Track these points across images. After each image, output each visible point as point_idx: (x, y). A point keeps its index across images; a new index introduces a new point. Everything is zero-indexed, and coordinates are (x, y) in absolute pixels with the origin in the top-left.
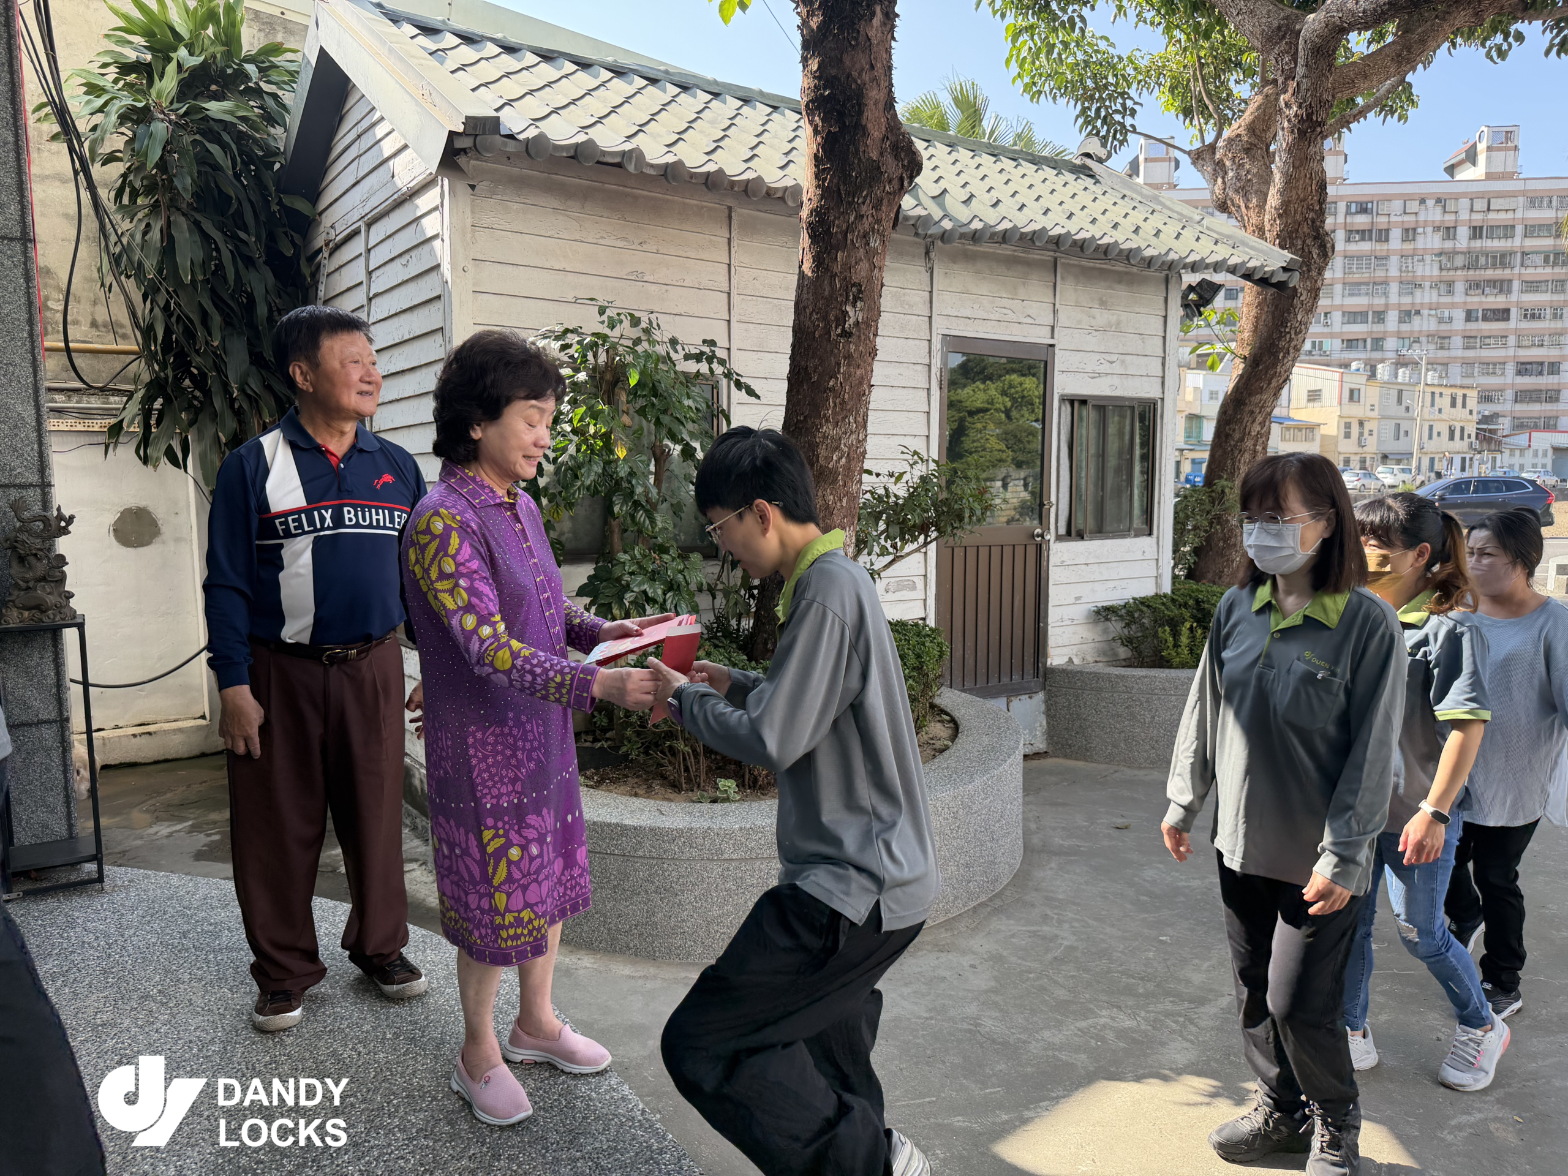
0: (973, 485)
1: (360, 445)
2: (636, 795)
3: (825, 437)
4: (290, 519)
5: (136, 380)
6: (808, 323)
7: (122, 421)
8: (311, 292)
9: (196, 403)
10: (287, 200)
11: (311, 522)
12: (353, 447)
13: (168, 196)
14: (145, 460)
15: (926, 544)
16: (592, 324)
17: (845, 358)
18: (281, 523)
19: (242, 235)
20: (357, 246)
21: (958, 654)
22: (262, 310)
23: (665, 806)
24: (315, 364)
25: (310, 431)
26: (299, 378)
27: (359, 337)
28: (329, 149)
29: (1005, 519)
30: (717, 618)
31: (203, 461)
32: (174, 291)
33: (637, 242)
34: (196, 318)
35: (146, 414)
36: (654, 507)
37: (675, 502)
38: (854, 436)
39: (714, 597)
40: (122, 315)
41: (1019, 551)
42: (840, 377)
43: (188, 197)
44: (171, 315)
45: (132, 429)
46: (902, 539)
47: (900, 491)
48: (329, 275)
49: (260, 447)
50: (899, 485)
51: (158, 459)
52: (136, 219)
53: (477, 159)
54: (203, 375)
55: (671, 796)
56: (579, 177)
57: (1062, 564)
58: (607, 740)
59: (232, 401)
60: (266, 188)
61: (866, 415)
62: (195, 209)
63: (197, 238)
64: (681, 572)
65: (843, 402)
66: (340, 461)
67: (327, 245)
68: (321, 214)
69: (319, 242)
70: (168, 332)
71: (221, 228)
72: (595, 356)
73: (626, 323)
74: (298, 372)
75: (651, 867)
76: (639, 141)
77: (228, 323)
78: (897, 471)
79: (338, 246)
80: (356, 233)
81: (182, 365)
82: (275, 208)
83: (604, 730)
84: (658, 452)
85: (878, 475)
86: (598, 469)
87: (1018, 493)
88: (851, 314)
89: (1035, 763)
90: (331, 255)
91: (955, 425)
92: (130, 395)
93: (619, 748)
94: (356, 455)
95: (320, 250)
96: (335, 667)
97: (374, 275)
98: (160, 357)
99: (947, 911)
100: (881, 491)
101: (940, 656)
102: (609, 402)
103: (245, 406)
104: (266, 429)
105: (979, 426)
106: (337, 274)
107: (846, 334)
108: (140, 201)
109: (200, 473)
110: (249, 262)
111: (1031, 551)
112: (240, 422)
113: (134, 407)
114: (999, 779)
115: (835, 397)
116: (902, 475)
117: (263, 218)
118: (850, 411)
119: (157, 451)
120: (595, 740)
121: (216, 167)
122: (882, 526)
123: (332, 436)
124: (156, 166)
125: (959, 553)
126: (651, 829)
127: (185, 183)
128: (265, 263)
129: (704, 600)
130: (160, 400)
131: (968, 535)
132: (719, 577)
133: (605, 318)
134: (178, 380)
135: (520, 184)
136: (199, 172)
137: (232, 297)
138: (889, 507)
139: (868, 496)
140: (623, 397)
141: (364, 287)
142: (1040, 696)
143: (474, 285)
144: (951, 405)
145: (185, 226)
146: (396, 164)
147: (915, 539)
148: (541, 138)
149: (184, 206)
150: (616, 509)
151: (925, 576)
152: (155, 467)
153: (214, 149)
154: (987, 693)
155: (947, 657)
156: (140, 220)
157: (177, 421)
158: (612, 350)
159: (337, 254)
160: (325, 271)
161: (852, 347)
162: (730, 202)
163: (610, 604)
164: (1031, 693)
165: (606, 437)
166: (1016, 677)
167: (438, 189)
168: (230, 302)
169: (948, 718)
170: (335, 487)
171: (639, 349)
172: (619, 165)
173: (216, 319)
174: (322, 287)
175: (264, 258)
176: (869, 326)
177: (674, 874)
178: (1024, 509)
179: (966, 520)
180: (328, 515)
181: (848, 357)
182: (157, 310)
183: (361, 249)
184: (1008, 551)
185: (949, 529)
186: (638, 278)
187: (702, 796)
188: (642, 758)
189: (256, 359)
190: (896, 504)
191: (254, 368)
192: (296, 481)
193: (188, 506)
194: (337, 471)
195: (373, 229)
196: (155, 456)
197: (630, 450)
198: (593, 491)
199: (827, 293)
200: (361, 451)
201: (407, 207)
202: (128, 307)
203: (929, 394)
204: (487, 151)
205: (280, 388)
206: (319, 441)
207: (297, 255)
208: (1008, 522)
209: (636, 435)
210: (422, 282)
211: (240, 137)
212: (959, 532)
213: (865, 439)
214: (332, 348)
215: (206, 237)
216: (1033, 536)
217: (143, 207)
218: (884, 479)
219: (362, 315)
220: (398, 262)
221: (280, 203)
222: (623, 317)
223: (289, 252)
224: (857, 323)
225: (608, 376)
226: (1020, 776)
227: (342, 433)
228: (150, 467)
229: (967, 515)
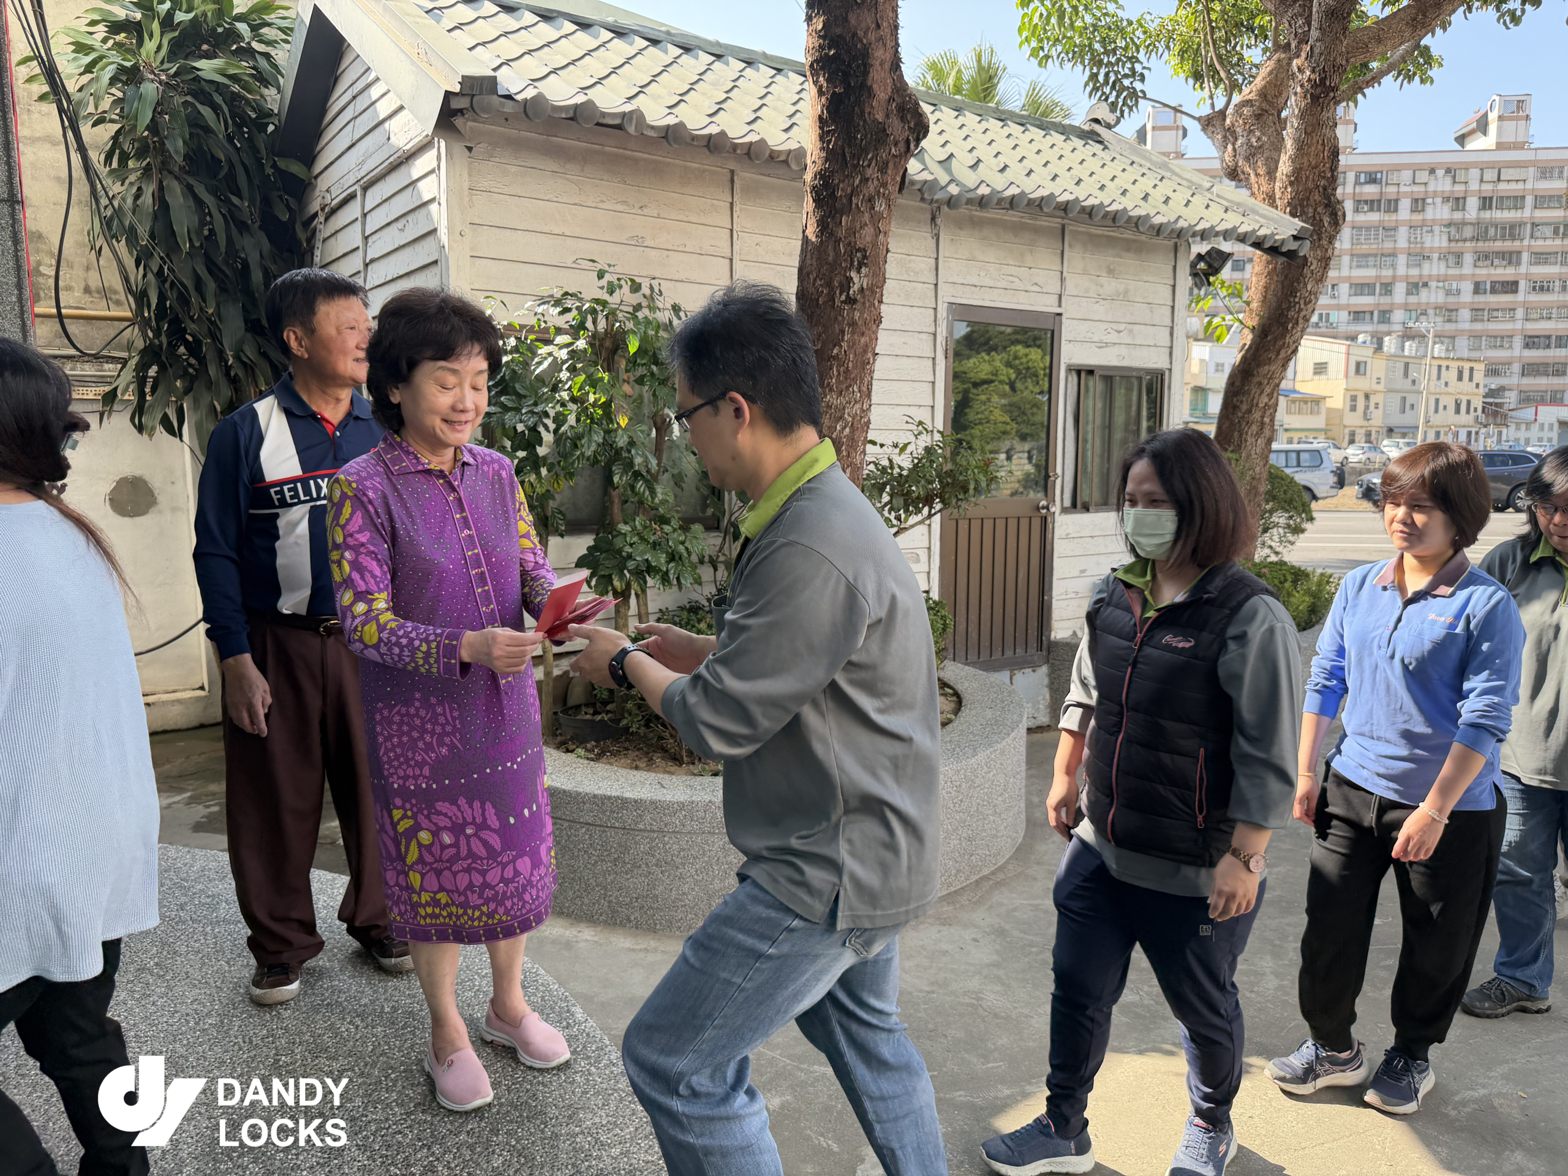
0: (978, 456)
1: (356, 413)
2: (637, 768)
3: (829, 407)
4: (285, 488)
5: (129, 347)
6: (811, 290)
7: (116, 389)
8: (308, 258)
9: (191, 370)
10: (282, 164)
11: (308, 491)
12: (349, 414)
13: (159, 159)
14: (140, 429)
15: (930, 516)
16: (591, 289)
17: (849, 325)
18: (276, 493)
19: (235, 200)
20: (353, 211)
21: (961, 627)
22: (257, 276)
23: (666, 779)
24: (311, 331)
25: (305, 398)
26: (293, 344)
27: (355, 302)
28: (324, 111)
29: (1009, 492)
30: (719, 590)
31: (198, 428)
32: (168, 255)
33: (637, 205)
34: (189, 283)
35: (141, 381)
36: (655, 478)
37: (676, 472)
38: (858, 406)
39: (716, 569)
40: (117, 283)
41: (1024, 523)
42: (844, 345)
43: (179, 159)
44: (164, 281)
45: (126, 397)
46: (906, 511)
47: (905, 462)
48: (325, 240)
49: (254, 415)
50: (903, 456)
51: (153, 429)
52: (127, 182)
53: (474, 121)
54: (198, 342)
55: (672, 769)
56: (578, 140)
57: (1067, 537)
58: (608, 712)
59: (228, 369)
60: (258, 151)
61: (870, 384)
62: (188, 173)
63: (191, 202)
64: (683, 543)
65: (847, 371)
66: (337, 428)
67: (323, 209)
68: (316, 177)
69: (315, 206)
70: (162, 297)
71: (213, 191)
72: (595, 322)
73: (626, 289)
74: (292, 337)
75: (652, 840)
76: (640, 103)
77: (222, 289)
78: (902, 442)
79: (334, 211)
80: (352, 197)
81: (177, 332)
82: (269, 171)
83: (605, 703)
84: (659, 421)
85: (882, 446)
86: (598, 438)
87: (1021, 466)
88: (856, 280)
89: (1037, 736)
90: (326, 219)
91: (960, 397)
92: (124, 362)
93: (620, 720)
94: (352, 422)
95: (316, 215)
96: (332, 638)
97: (370, 240)
98: (154, 323)
99: (950, 885)
100: (886, 463)
101: (944, 630)
102: (609, 369)
103: (241, 374)
104: (261, 396)
105: (983, 397)
106: (333, 240)
107: (851, 301)
108: (131, 164)
109: (196, 442)
110: (243, 227)
111: (1036, 523)
112: (236, 390)
113: (128, 374)
114: (1002, 753)
115: (839, 366)
116: (906, 445)
117: (257, 182)
118: (854, 380)
119: (152, 419)
120: (596, 713)
121: (207, 130)
122: (886, 498)
123: (327, 403)
124: (147, 128)
125: (963, 526)
126: (652, 802)
127: (177, 146)
128: (260, 228)
129: (706, 572)
130: (155, 368)
131: (975, 507)
132: (721, 549)
133: (604, 282)
134: (172, 347)
135: (517, 146)
136: (191, 134)
137: (226, 262)
138: (893, 479)
139: (872, 467)
140: (623, 364)
141: (360, 252)
142: (1044, 669)
143: (472, 249)
144: (957, 376)
145: (179, 190)
146: (392, 125)
147: (919, 511)
148: (539, 99)
149: (177, 169)
150: (616, 479)
151: (929, 548)
152: (151, 436)
153: (206, 111)
154: (990, 666)
155: (950, 630)
156: (131, 184)
157: (171, 390)
158: (611, 316)
159: (333, 219)
160: (320, 236)
161: (857, 315)
162: (732, 165)
163: (610, 576)
164: (1034, 667)
165: (606, 406)
166: (1020, 651)
167: (434, 152)
168: (224, 268)
169: (950, 691)
170: (331, 455)
171: (640, 315)
172: (619, 127)
173: (211, 285)
174: (317, 253)
175: (258, 223)
176: (873, 293)
177: (675, 847)
178: (1028, 482)
179: (971, 492)
180: (324, 484)
181: (853, 324)
182: (150, 276)
183: (358, 214)
184: (1012, 524)
185: (954, 501)
186: (638, 242)
187: (704, 770)
188: (642, 731)
189: (253, 326)
190: (901, 475)
191: (249, 336)
192: (292, 450)
193: (185, 475)
194: (333, 440)
195: (369, 193)
196: (150, 425)
197: (630, 419)
198: (594, 461)
199: (830, 259)
200: (357, 418)
201: (403, 170)
202: (121, 272)
203: (934, 364)
204: (484, 111)
205: (276, 355)
206: (314, 408)
207: (292, 220)
208: (1013, 494)
209: (637, 402)
210: (418, 247)
211: (234, 99)
212: (963, 504)
213: (869, 409)
214: (328, 314)
215: (199, 203)
216: (1038, 509)
217: (135, 170)
218: (888, 450)
219: (359, 281)
220: (394, 226)
221: (274, 166)
222: (623, 282)
223: (285, 217)
224: (862, 290)
225: (608, 343)
226: (1023, 750)
227: (338, 400)
228: (145, 436)
229: (972, 486)
